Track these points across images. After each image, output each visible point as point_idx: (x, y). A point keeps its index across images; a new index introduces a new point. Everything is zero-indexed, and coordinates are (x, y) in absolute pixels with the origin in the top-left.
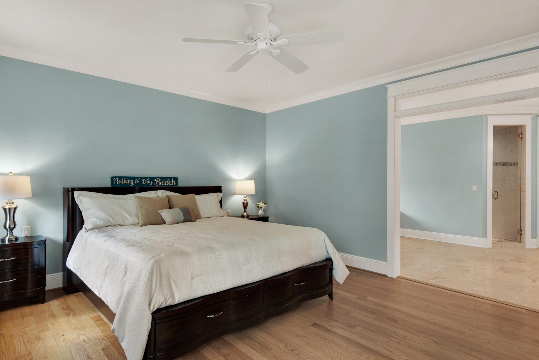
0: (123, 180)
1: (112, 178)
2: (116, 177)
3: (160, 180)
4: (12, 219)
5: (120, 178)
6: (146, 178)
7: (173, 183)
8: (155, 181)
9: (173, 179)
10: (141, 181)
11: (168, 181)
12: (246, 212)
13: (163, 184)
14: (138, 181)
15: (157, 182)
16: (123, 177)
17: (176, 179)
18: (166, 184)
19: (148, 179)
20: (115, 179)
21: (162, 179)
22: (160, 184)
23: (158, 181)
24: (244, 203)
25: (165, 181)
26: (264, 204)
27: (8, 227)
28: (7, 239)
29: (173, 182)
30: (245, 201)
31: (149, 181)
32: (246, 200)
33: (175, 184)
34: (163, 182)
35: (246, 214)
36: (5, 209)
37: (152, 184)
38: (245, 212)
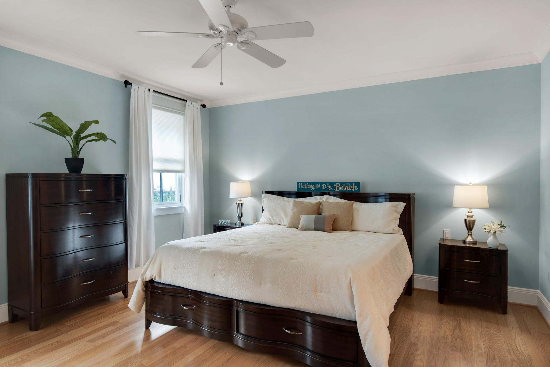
0: (305, 185)
1: (298, 183)
2: (300, 183)
3: (340, 185)
4: (240, 211)
5: (304, 183)
6: (326, 183)
7: (354, 189)
8: (335, 186)
9: (354, 184)
10: (321, 186)
11: (349, 186)
12: (471, 235)
13: (343, 189)
14: (318, 186)
15: (337, 187)
16: (306, 183)
17: (358, 184)
18: (346, 189)
19: (328, 184)
20: (299, 184)
21: (342, 184)
22: (340, 190)
23: (338, 185)
24: (465, 220)
25: (345, 186)
26: (499, 226)
27: (238, 216)
28: (237, 224)
29: (354, 187)
30: (469, 218)
31: (329, 186)
32: (472, 217)
33: (356, 190)
34: (343, 187)
35: (471, 239)
36: (237, 204)
37: (331, 189)
38: (468, 235)
